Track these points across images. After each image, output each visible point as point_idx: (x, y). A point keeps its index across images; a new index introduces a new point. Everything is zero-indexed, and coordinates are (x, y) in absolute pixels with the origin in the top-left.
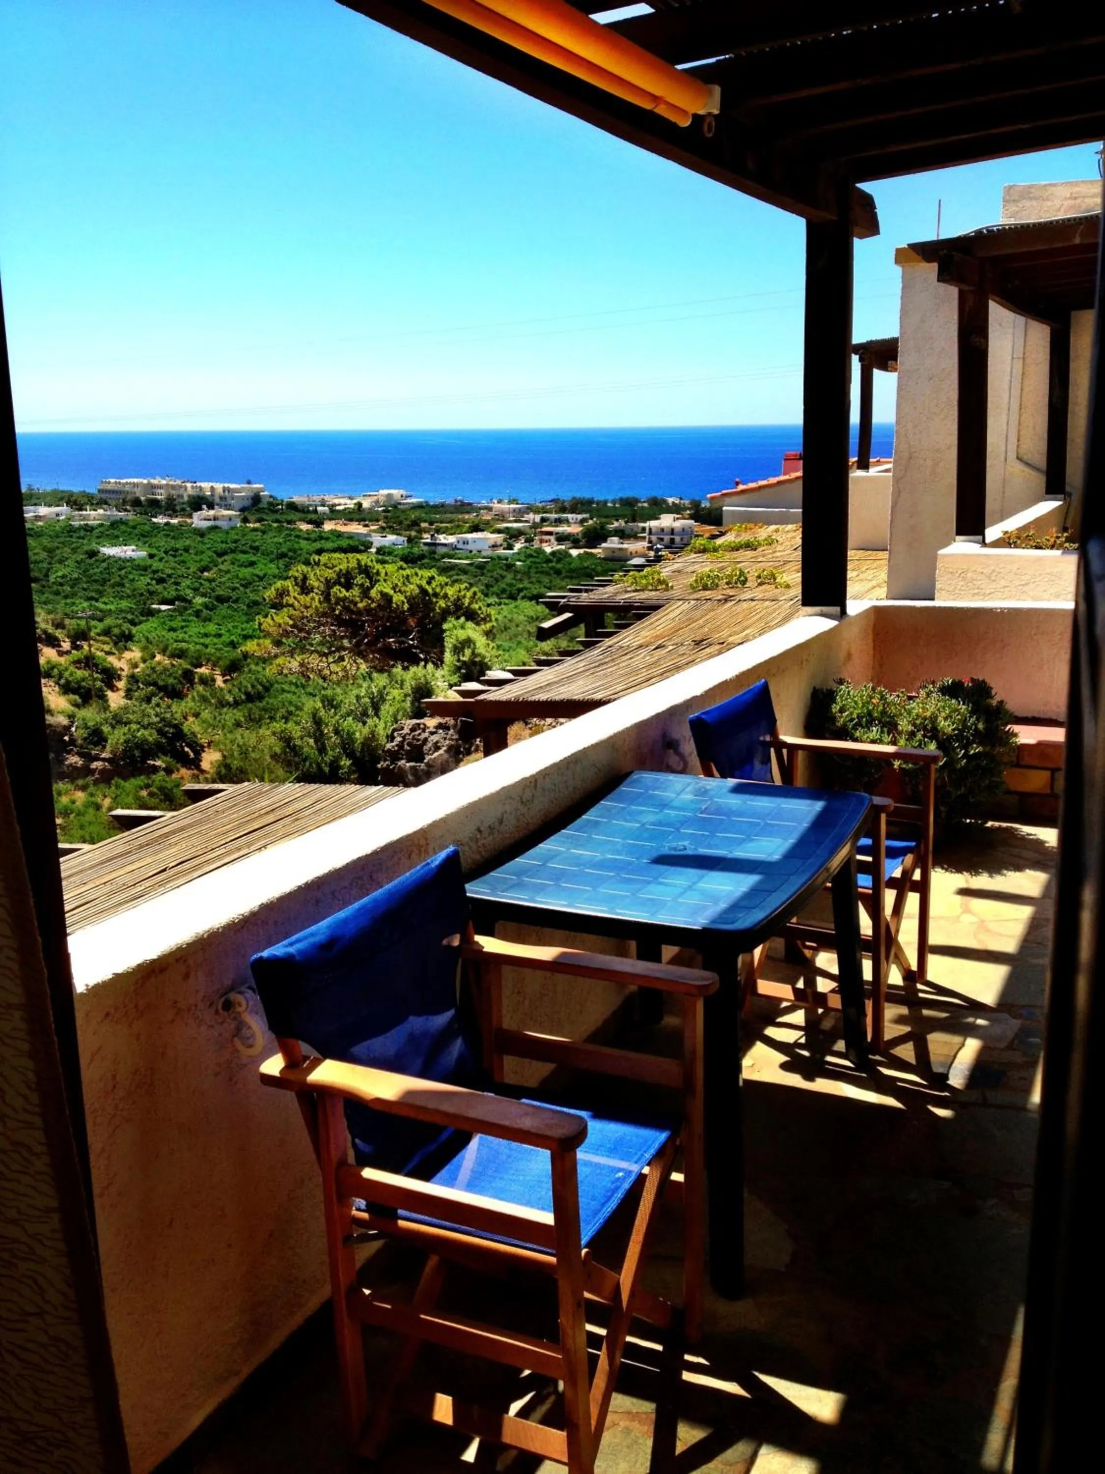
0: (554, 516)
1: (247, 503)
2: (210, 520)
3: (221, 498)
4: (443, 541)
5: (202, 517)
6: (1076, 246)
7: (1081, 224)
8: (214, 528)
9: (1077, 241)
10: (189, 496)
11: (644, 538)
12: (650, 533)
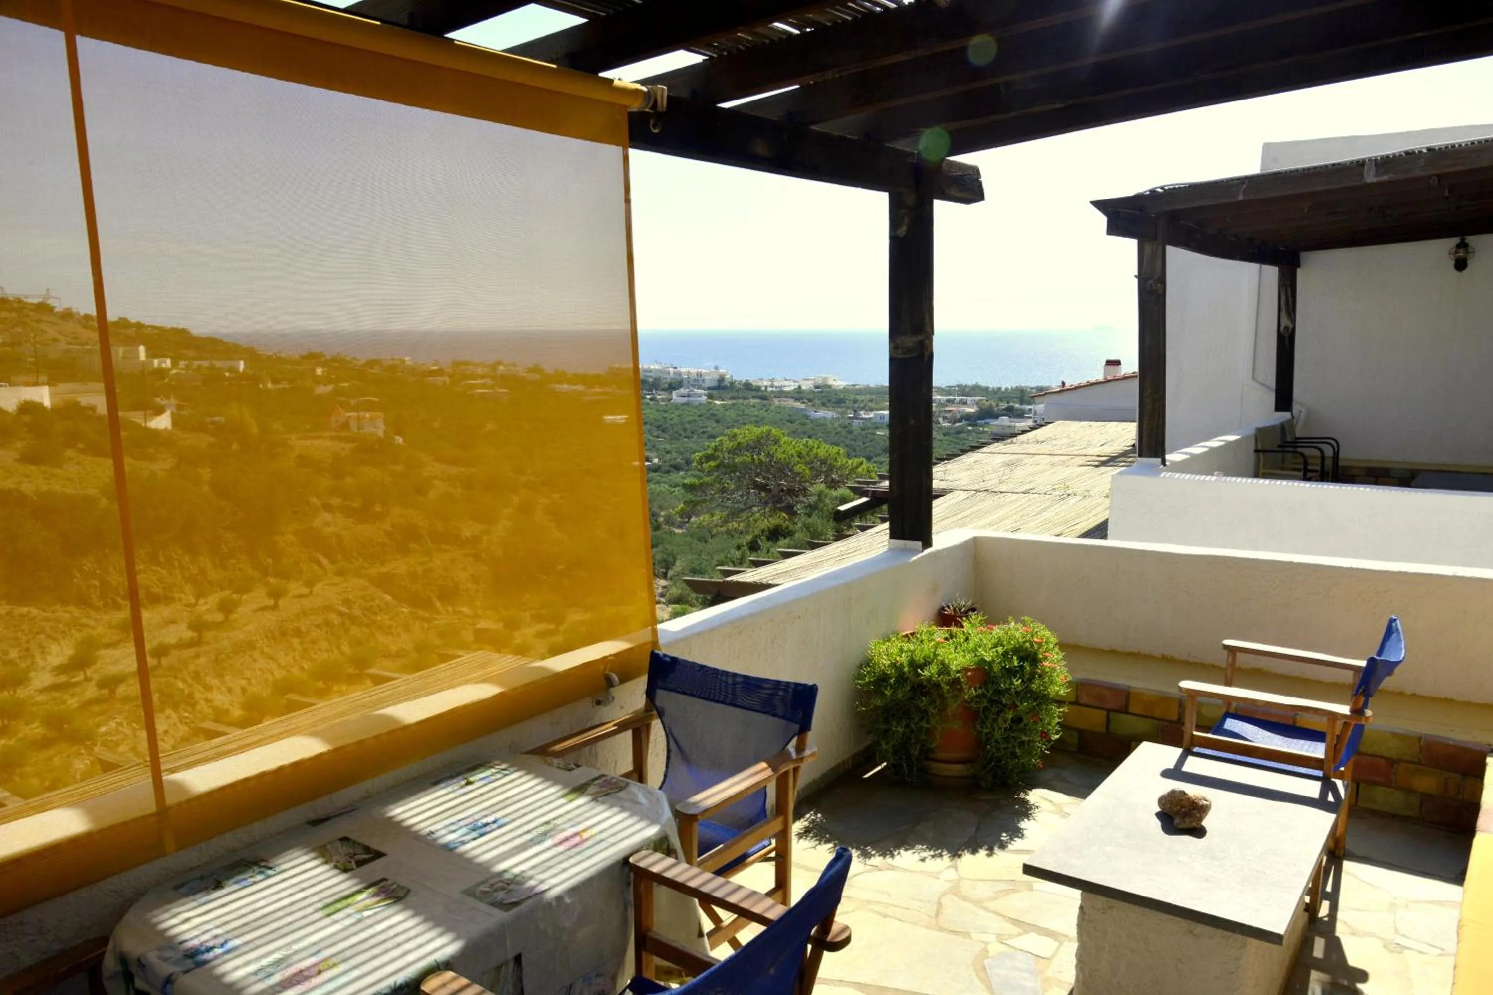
0: (958, 398)
1: (715, 384)
2: (684, 396)
3: (695, 380)
4: (864, 416)
5: (680, 394)
6: (1239, 203)
7: (1244, 183)
8: (687, 404)
9: (1241, 198)
10: (671, 379)
11: (1030, 418)
12: (1035, 414)
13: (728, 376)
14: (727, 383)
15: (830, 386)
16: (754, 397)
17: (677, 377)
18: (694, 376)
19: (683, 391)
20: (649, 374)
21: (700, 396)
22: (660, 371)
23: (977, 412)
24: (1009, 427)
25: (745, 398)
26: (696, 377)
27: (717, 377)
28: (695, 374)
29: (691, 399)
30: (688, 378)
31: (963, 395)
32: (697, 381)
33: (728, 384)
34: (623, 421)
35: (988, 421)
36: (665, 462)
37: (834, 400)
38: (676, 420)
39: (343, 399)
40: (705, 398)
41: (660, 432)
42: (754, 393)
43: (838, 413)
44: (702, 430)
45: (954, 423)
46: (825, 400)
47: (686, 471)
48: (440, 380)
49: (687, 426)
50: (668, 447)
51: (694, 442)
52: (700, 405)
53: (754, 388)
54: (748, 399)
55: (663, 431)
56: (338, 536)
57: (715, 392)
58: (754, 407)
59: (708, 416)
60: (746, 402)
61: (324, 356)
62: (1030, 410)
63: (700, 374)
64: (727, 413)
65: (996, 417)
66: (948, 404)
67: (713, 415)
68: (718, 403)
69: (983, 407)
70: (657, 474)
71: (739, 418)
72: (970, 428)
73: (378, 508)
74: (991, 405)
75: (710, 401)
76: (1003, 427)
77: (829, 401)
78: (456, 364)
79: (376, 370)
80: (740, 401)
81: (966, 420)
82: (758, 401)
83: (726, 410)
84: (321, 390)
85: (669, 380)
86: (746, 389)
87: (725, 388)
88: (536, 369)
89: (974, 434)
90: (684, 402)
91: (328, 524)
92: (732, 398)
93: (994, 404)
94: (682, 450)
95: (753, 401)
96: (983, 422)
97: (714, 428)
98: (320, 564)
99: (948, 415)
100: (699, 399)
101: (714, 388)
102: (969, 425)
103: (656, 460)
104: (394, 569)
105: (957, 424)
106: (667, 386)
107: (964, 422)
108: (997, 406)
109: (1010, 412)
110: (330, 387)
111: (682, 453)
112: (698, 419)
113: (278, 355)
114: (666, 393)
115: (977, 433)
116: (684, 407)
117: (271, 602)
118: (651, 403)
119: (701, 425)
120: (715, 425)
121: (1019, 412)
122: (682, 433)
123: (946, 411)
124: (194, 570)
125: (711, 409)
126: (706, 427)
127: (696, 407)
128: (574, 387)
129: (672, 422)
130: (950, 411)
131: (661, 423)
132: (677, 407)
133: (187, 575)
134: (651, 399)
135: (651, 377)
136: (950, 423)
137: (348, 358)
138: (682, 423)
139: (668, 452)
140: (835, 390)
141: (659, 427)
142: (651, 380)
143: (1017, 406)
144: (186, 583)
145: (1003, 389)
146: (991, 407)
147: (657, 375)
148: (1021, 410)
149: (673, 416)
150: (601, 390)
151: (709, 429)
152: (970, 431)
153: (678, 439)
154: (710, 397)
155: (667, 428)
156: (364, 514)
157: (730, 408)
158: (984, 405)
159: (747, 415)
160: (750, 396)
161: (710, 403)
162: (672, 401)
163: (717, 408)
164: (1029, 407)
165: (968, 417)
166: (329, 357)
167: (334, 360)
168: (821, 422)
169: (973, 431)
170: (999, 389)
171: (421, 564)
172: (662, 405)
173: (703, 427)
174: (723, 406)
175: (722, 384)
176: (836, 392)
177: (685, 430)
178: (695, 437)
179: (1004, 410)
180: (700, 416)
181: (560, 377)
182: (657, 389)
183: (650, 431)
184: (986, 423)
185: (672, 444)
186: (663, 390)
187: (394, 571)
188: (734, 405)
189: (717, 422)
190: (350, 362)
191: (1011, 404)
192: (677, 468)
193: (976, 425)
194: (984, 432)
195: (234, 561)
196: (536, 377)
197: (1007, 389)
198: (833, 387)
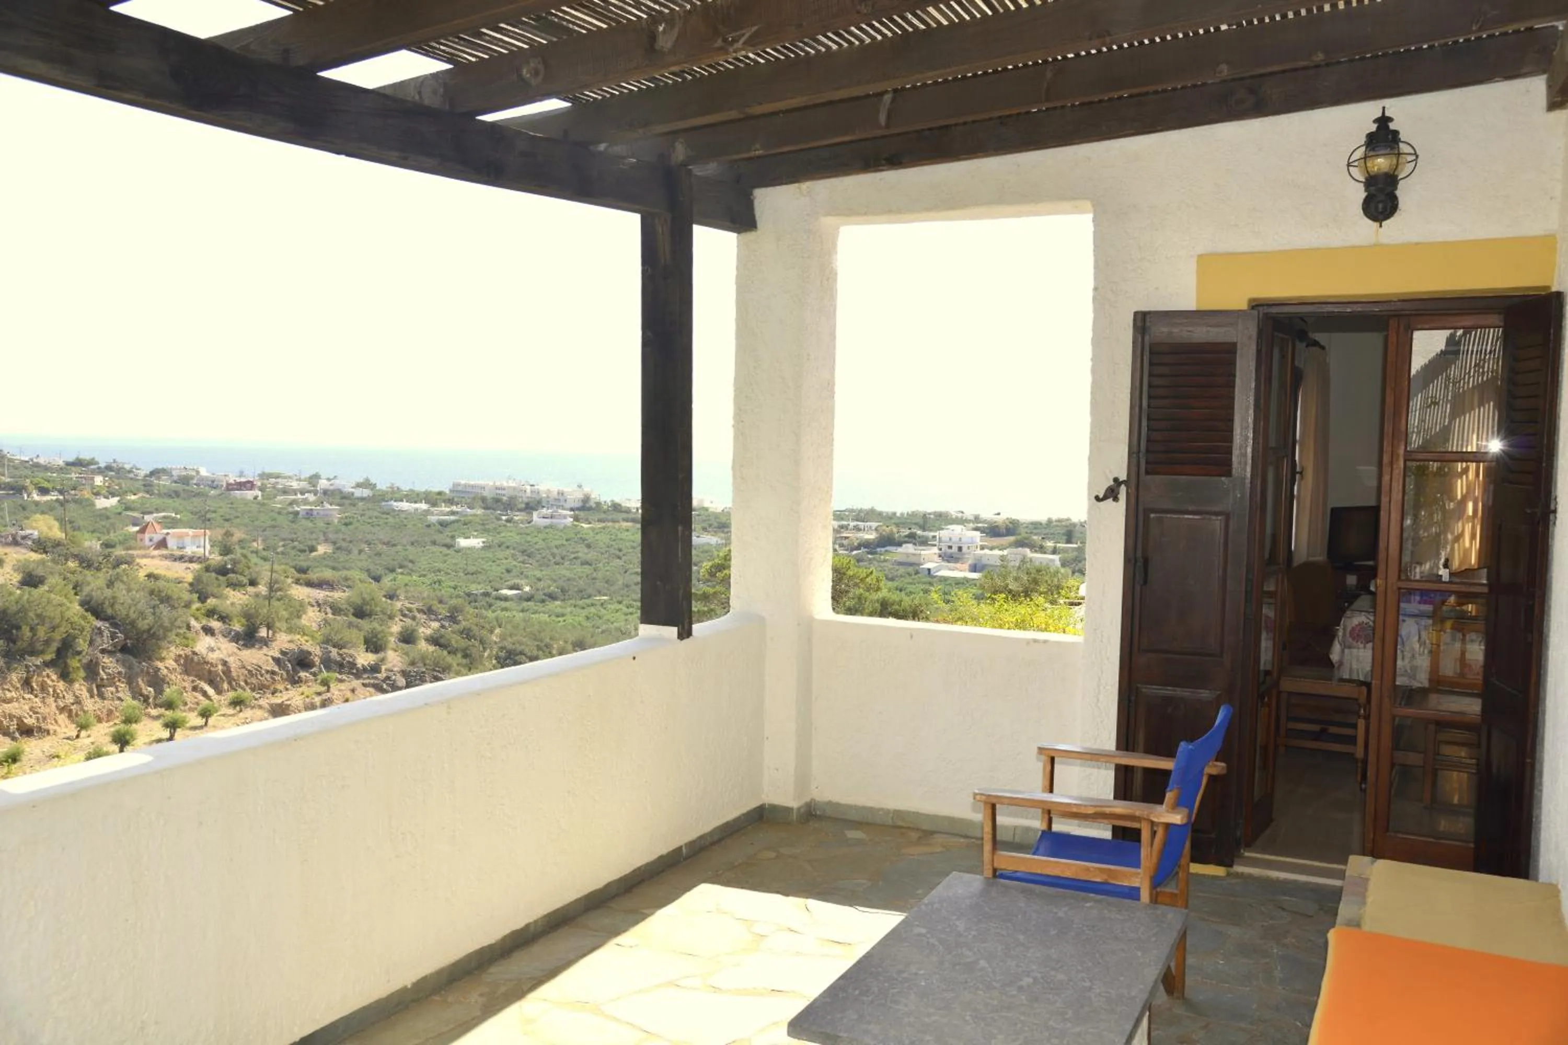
0: (852, 524)
1: (579, 504)
2: (546, 518)
3: (556, 499)
5: (541, 515)
8: (551, 526)
10: (528, 497)
13: (593, 496)
14: (592, 504)
15: (706, 509)
16: (626, 520)
17: (534, 496)
18: (554, 494)
19: (544, 511)
20: (503, 492)
21: (565, 517)
22: (514, 488)
23: (877, 538)
24: (914, 555)
25: (614, 521)
26: (557, 497)
27: (581, 496)
28: (556, 493)
29: (554, 521)
30: (548, 497)
31: (857, 520)
32: (559, 500)
33: (594, 506)
34: (481, 544)
35: (888, 548)
36: (538, 590)
37: (716, 524)
38: (542, 544)
39: (136, 514)
40: (572, 520)
41: (526, 558)
42: (625, 515)
43: (722, 539)
44: (573, 556)
45: (852, 550)
46: (705, 525)
47: (563, 600)
48: (249, 494)
49: (555, 550)
50: (538, 574)
51: (567, 569)
52: (565, 527)
53: (623, 509)
54: (618, 522)
55: (529, 556)
56: (225, 663)
57: (582, 514)
58: (627, 530)
59: (576, 539)
60: (617, 525)
61: (97, 463)
62: (934, 537)
63: (561, 493)
64: (598, 537)
65: (900, 544)
66: (842, 530)
67: (583, 540)
68: (585, 526)
69: (884, 533)
70: (529, 603)
71: (614, 543)
72: (870, 556)
73: (263, 632)
74: (892, 530)
75: (576, 523)
76: (908, 555)
77: (710, 526)
78: (264, 476)
79: (165, 481)
80: (610, 524)
81: (865, 548)
82: (629, 524)
83: (597, 534)
84: (102, 503)
85: (526, 500)
86: (614, 510)
87: (590, 509)
88: (366, 484)
89: (875, 562)
90: (548, 524)
91: (212, 650)
92: (600, 521)
93: (895, 530)
94: (554, 577)
95: (625, 524)
96: (883, 549)
97: (586, 554)
98: (205, 694)
99: (845, 542)
100: (564, 521)
101: (579, 509)
102: (868, 553)
103: (527, 589)
104: (288, 700)
105: (855, 552)
106: (523, 506)
107: (863, 550)
108: (898, 532)
109: (912, 538)
110: (114, 501)
111: (555, 581)
112: (565, 543)
113: (35, 460)
114: (523, 513)
115: (879, 562)
116: (547, 530)
117: (166, 734)
118: (508, 524)
119: (571, 550)
120: (586, 550)
121: (923, 539)
122: (551, 558)
123: (842, 537)
124: (70, 699)
125: (579, 532)
126: (577, 552)
127: (561, 531)
128: (417, 505)
129: (537, 547)
130: (846, 538)
131: (525, 548)
132: (539, 530)
133: (62, 705)
134: (508, 521)
135: (504, 495)
136: (847, 550)
137: (127, 467)
138: (549, 548)
139: (539, 580)
140: (714, 513)
141: (523, 552)
142: (505, 498)
143: (919, 532)
144: (60, 713)
145: (898, 515)
146: (892, 533)
147: (513, 493)
148: (923, 536)
149: (536, 539)
150: (448, 509)
151: (580, 555)
152: (870, 560)
153: (548, 566)
154: (576, 519)
155: (532, 553)
156: (248, 638)
157: (601, 532)
158: (884, 530)
159: (621, 539)
160: (620, 519)
161: (576, 526)
162: (533, 523)
163: (585, 531)
164: (932, 534)
165: (866, 545)
166: (102, 465)
167: (109, 468)
168: (706, 548)
169: (874, 559)
170: (894, 514)
171: (319, 694)
172: (522, 528)
173: (573, 553)
174: (593, 529)
175: (587, 505)
176: (716, 516)
177: (554, 555)
178: (567, 563)
179: (906, 536)
180: (567, 540)
181: (396, 494)
182: (511, 510)
183: (513, 556)
184: (886, 551)
185: (541, 571)
186: (520, 510)
187: (289, 702)
188: (604, 528)
189: (589, 546)
190: (130, 471)
191: (913, 530)
192: (552, 597)
193: (875, 553)
194: (885, 561)
195: (113, 689)
196: (366, 493)
197: (902, 514)
198: (711, 510)
